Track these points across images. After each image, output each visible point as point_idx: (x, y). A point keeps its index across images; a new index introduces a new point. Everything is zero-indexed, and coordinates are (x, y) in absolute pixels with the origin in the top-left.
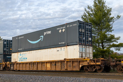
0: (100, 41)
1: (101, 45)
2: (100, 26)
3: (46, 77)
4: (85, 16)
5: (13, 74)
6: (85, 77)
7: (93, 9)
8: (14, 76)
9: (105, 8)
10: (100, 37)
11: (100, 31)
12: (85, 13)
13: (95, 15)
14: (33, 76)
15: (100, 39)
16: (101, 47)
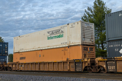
0: (100, 42)
1: (101, 45)
2: (100, 27)
3: (47, 77)
4: (85, 17)
5: (13, 74)
6: (85, 78)
7: (93, 10)
8: (14, 76)
9: (105, 9)
10: (100, 38)
11: (100, 32)
12: (85, 15)
13: (95, 16)
14: (33, 76)
15: (100, 39)
16: (101, 48)
